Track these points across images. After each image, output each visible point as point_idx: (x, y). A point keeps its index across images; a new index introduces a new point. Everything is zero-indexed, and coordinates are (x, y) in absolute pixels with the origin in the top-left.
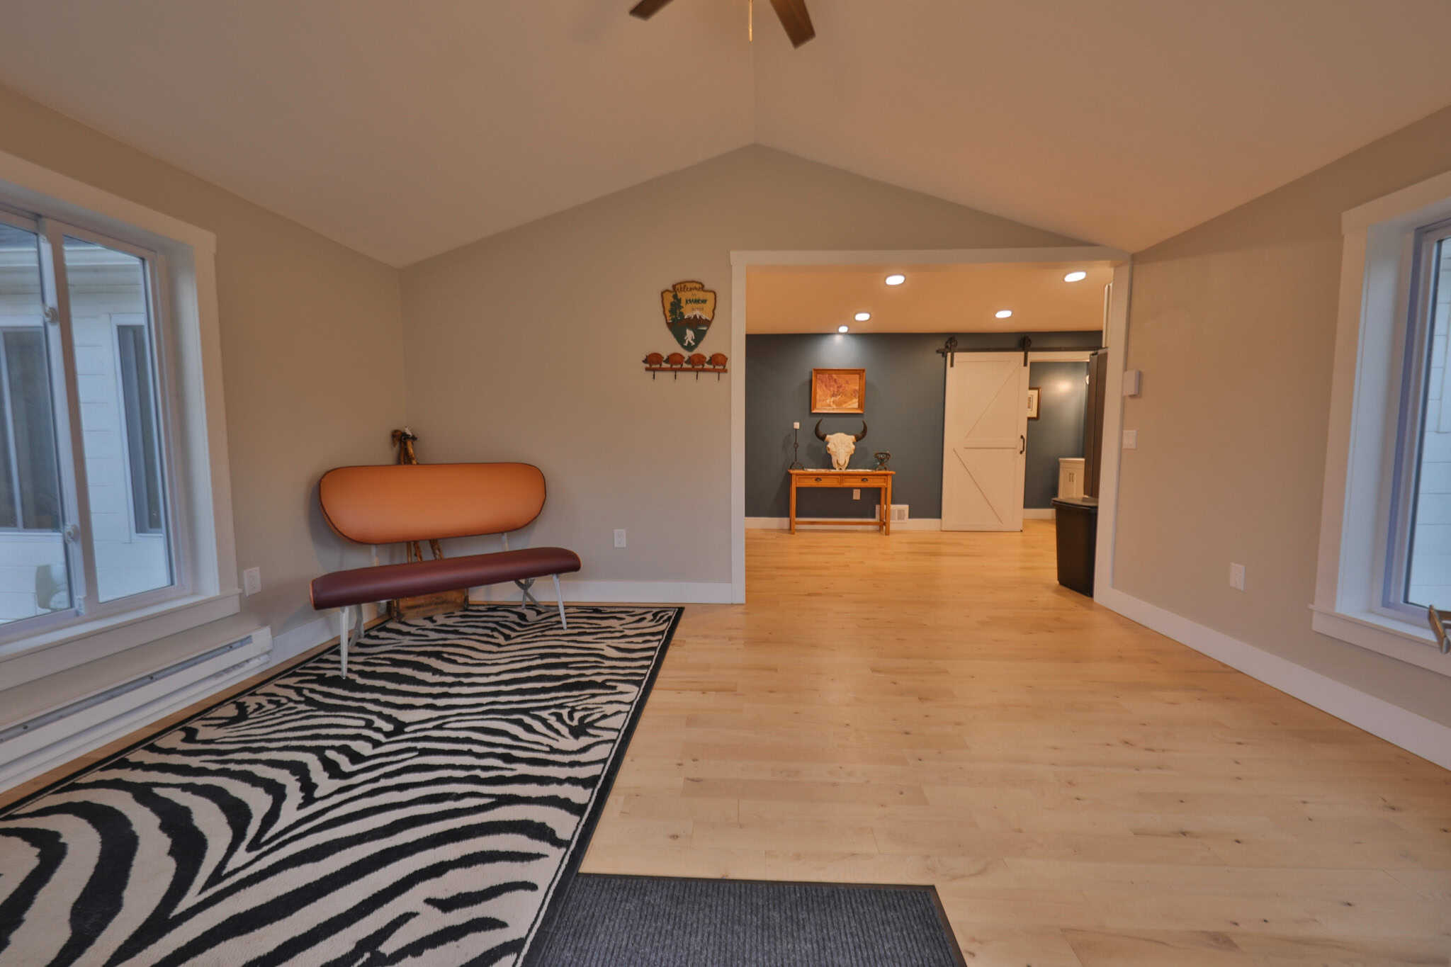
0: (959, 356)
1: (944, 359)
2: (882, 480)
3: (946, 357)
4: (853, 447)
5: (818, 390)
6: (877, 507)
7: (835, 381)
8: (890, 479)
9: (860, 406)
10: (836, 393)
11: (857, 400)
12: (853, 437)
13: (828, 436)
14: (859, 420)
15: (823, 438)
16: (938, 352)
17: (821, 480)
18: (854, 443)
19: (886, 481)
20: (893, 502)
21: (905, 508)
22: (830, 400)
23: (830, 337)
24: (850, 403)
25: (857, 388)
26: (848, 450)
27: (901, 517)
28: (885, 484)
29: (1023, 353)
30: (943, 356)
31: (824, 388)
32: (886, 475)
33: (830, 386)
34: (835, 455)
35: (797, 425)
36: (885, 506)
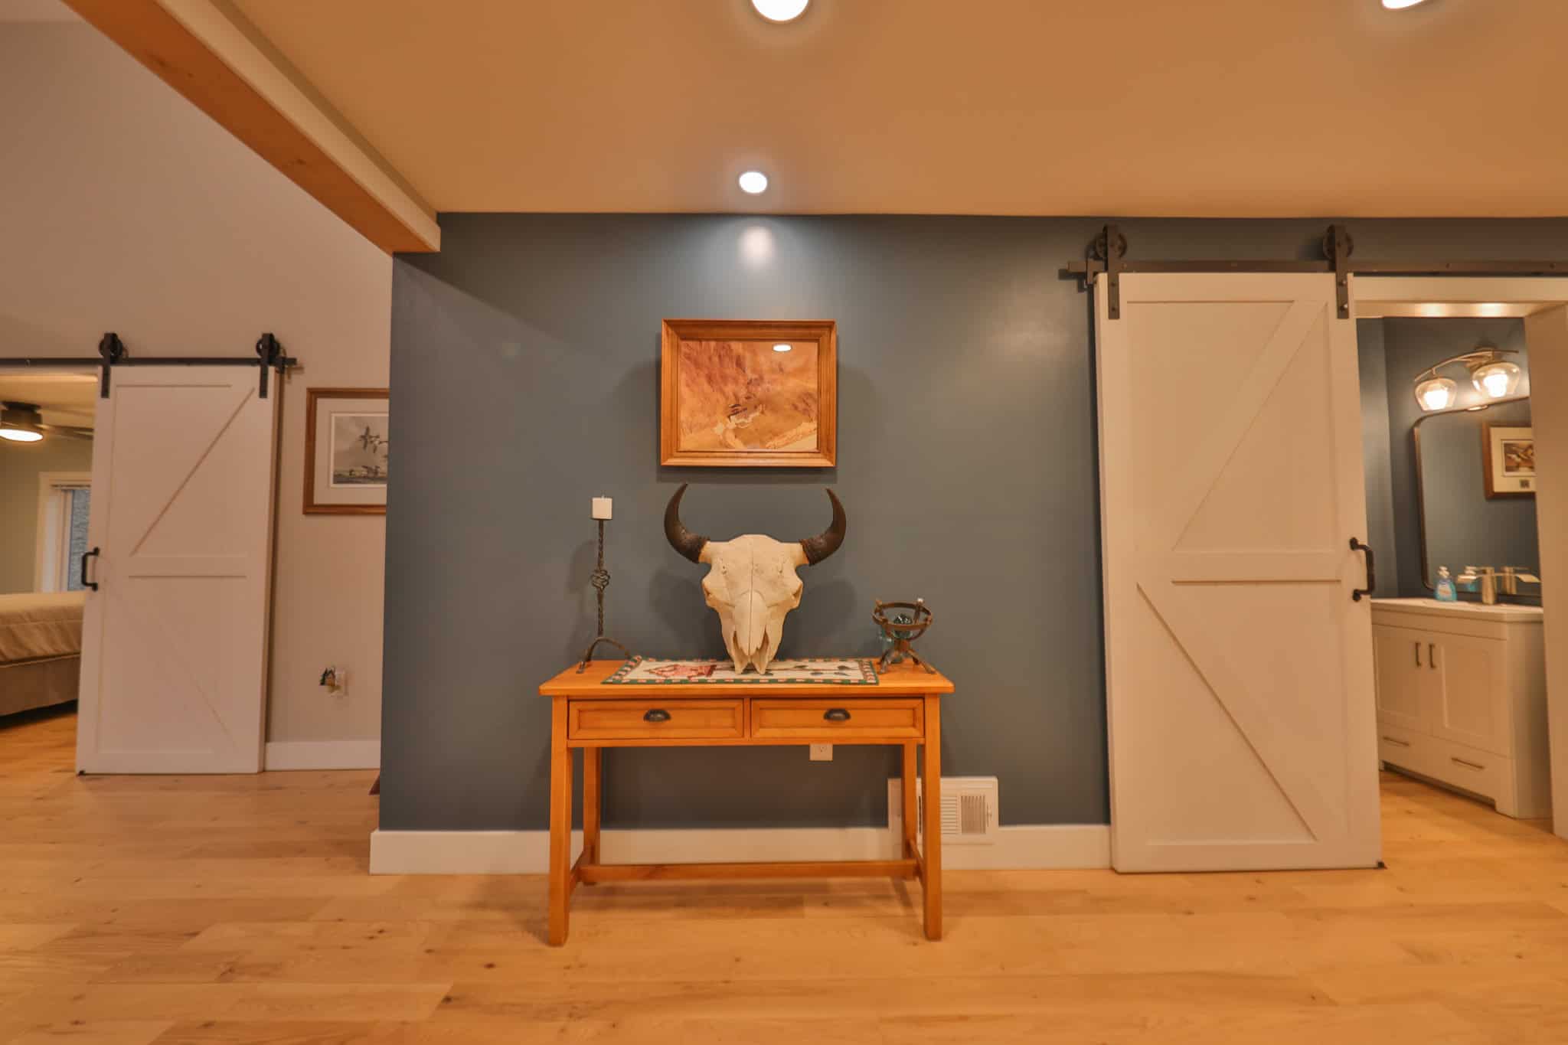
0: (1131, 283)
1: (1085, 294)
2: (905, 717)
3: (1091, 290)
4: (795, 583)
5: (684, 390)
6: (893, 786)
7: (739, 363)
8: (933, 709)
9: (824, 446)
10: (742, 400)
11: (814, 425)
12: (797, 549)
13: (710, 547)
14: (818, 490)
15: (692, 552)
16: (1064, 275)
17: (667, 717)
18: (799, 571)
19: (919, 720)
20: (949, 769)
21: (986, 788)
22: (723, 427)
23: (726, 230)
24: (790, 434)
25: (812, 385)
26: (776, 596)
27: (972, 822)
28: (914, 732)
29: (1331, 278)
30: (1080, 289)
31: (706, 387)
32: (920, 696)
33: (724, 378)
34: (731, 617)
35: (602, 507)
36: (919, 781)
